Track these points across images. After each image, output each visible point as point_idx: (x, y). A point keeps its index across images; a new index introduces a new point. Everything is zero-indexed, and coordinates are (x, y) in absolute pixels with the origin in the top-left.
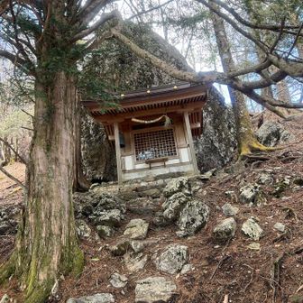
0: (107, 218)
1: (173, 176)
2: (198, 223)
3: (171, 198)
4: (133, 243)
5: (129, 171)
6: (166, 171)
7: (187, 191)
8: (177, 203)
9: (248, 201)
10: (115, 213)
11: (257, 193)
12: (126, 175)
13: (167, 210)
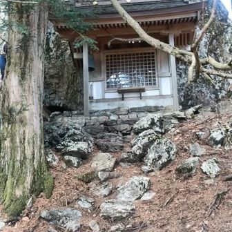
0: (75, 149)
1: (149, 110)
2: (164, 160)
3: (141, 135)
4: (100, 173)
5: (98, 101)
6: (142, 104)
7: (158, 129)
8: (146, 140)
9: (217, 143)
10: (83, 146)
11: (226, 136)
12: (93, 104)
13: (136, 146)
